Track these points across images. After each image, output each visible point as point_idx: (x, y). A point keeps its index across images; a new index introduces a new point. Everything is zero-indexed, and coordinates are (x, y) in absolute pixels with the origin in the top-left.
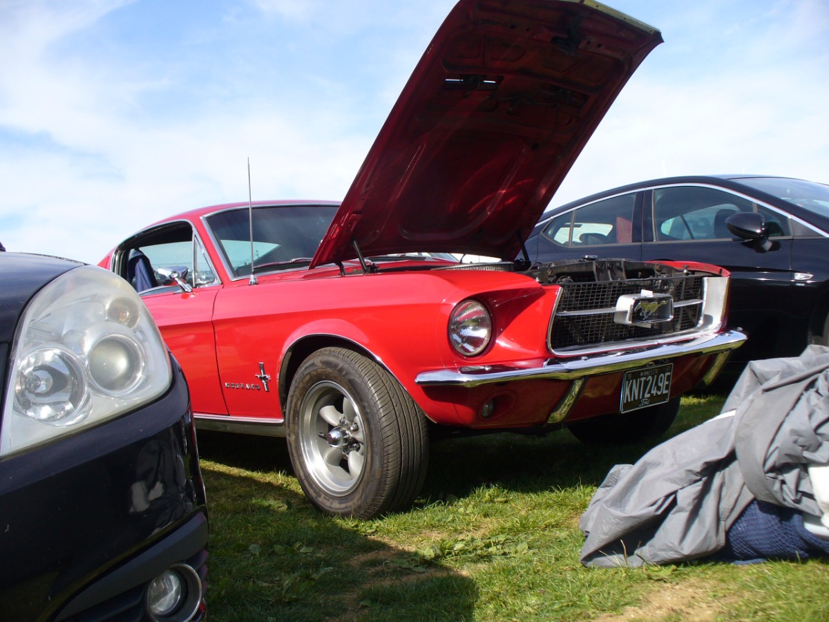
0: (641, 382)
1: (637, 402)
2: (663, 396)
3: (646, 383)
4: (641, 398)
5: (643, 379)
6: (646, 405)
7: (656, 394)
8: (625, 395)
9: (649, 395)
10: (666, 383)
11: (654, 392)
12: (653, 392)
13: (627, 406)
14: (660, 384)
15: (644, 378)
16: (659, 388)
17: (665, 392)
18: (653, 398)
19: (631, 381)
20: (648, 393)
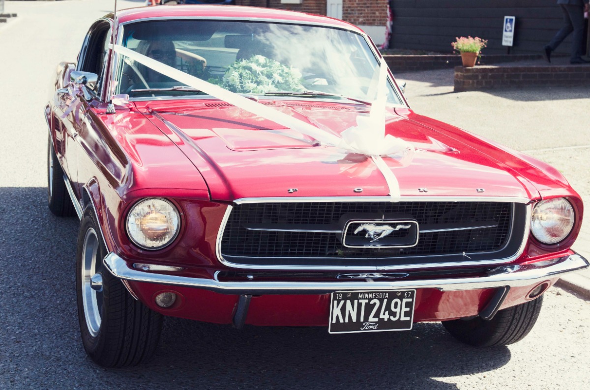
0: (360, 305)
2: (402, 324)
3: (370, 305)
4: (362, 320)
5: (364, 302)
6: (372, 329)
7: (389, 319)
9: (376, 320)
11: (384, 317)
12: (381, 316)
13: (339, 327)
14: (395, 311)
15: (367, 301)
16: (392, 314)
17: (404, 319)
18: (383, 324)
19: (342, 302)
20: (374, 317)
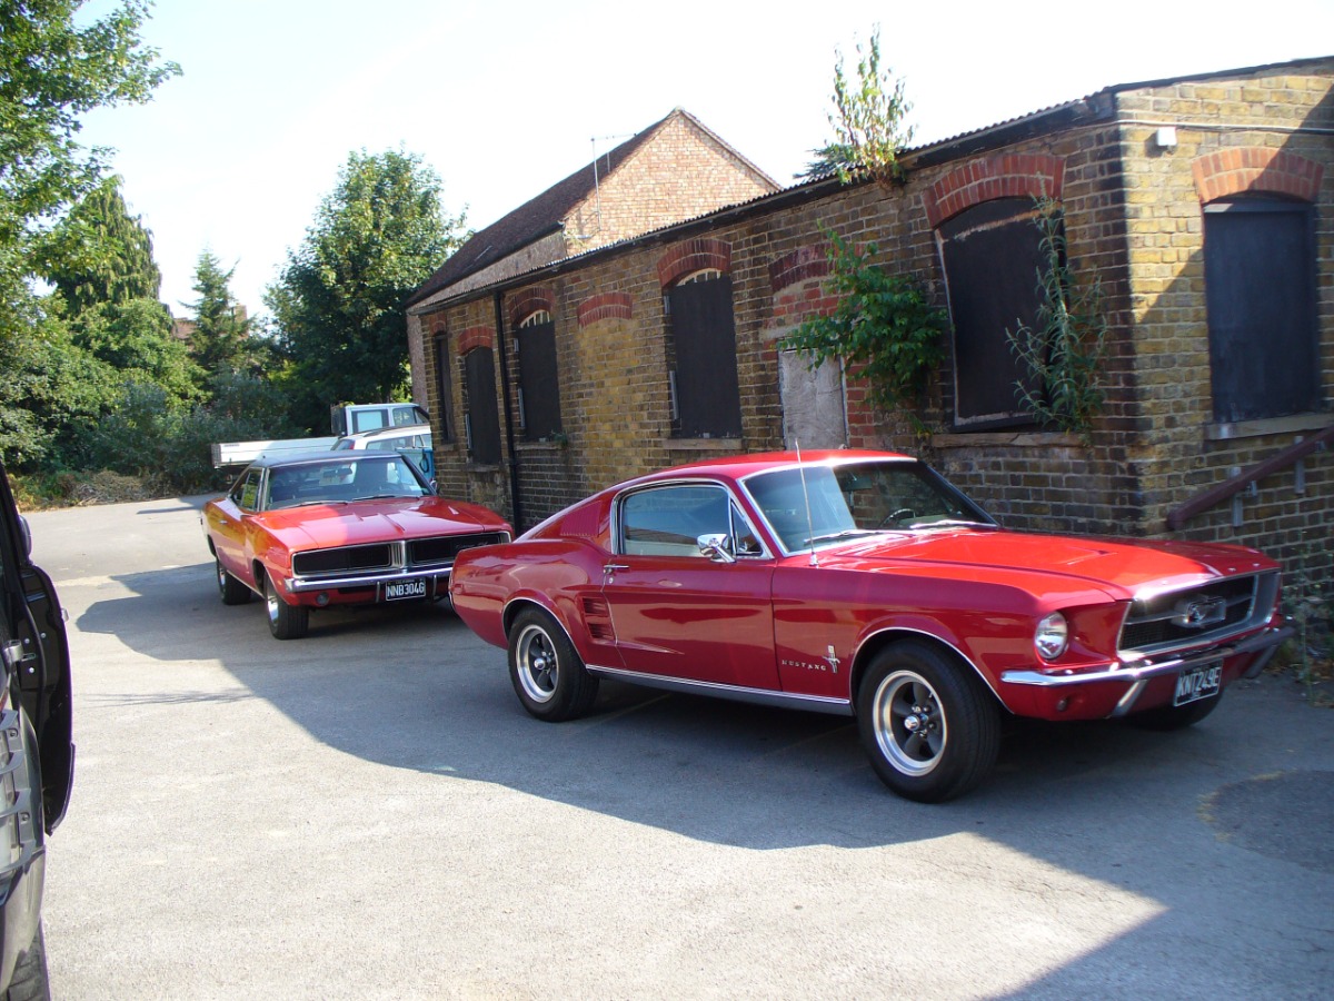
0: (1193, 677)
1: (1188, 696)
2: (1212, 690)
3: (1198, 677)
4: (1192, 691)
6: (1196, 698)
7: (1207, 687)
8: (1180, 690)
9: (1200, 689)
10: (1216, 677)
11: (1205, 685)
12: (1203, 686)
13: (1181, 699)
14: (1210, 678)
16: (1209, 682)
17: (1215, 685)
18: (1204, 692)
19: (1184, 677)
20: (1199, 687)
